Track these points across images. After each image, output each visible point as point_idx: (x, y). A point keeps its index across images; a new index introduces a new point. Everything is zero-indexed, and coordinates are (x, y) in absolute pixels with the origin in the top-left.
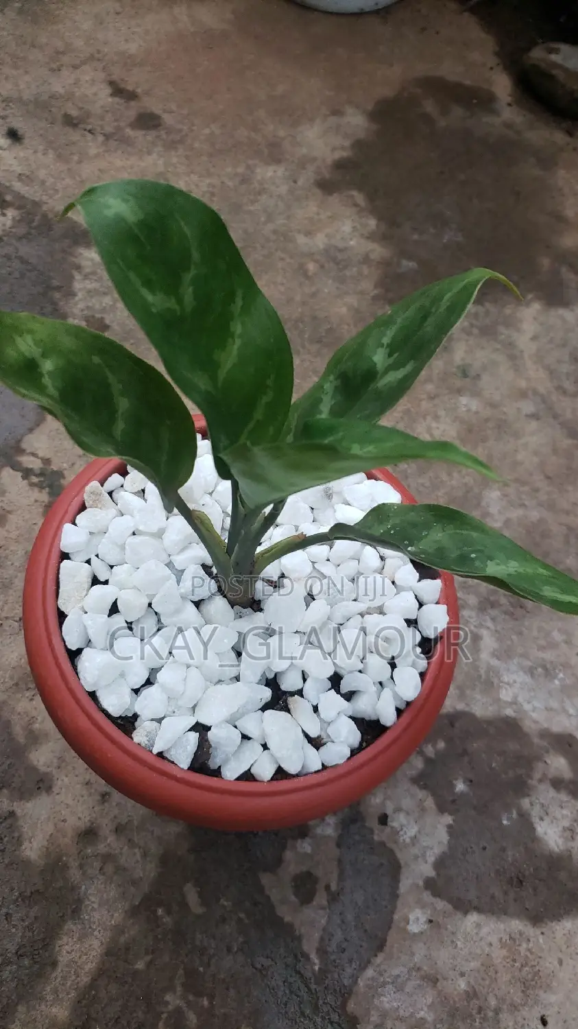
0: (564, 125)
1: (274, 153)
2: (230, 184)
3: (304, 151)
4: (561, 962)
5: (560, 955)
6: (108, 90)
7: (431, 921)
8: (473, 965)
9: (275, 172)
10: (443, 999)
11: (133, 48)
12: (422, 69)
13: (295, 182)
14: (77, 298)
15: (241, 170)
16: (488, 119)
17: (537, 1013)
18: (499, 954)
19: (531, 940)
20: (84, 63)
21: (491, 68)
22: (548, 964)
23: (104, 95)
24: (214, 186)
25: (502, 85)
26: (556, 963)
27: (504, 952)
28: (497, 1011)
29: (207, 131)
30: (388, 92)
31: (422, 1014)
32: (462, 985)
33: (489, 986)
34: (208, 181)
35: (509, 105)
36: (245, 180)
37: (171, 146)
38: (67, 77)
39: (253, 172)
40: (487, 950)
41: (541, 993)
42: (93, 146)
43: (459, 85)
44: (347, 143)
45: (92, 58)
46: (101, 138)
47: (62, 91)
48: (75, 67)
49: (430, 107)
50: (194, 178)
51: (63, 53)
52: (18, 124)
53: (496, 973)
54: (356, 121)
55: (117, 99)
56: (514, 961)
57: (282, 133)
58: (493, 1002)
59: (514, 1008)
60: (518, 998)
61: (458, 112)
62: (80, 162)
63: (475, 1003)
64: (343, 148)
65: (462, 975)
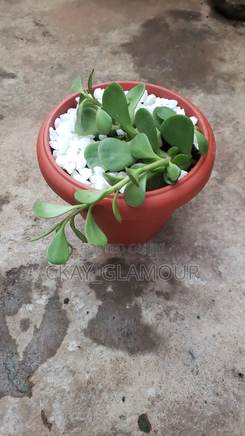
0: (232, 23)
1: (95, 42)
2: (73, 54)
3: (108, 41)
4: (140, 374)
5: (140, 371)
6: (34, 24)
7: (79, 347)
8: (95, 369)
9: (94, 49)
10: (77, 382)
11: (47, 9)
12: (169, 7)
13: (101, 52)
15: (79, 49)
16: (194, 23)
17: (121, 395)
18: (109, 366)
19: (127, 362)
20: (26, 16)
21: (202, 4)
22: (132, 374)
23: (31, 26)
24: (66, 56)
25: (206, 10)
26: (137, 374)
27: (112, 366)
28: (101, 391)
29: (69, 36)
30: (151, 17)
31: (64, 387)
32: (87, 377)
33: (100, 379)
34: (64, 54)
35: (207, 17)
36: (80, 53)
37: (53, 42)
38: (18, 21)
39: (84, 50)
40: (103, 363)
41: (126, 387)
42: (21, 44)
43: (186, 12)
44: (128, 37)
45: (29, 14)
46: (25, 41)
47: (14, 26)
48: (22, 18)
49: (169, 20)
50: (59, 53)
51: (19, 13)
53: (106, 374)
54: (135, 28)
55: (36, 27)
56: (116, 370)
57: (100, 35)
58: (100, 387)
59: (110, 391)
60: (113, 386)
61: (181, 21)
62: (14, 50)
63: (91, 386)
64: (126, 39)
65: (88, 372)
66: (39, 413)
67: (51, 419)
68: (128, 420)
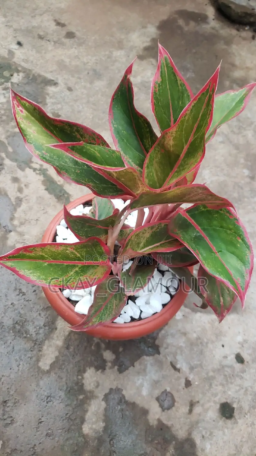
0: (236, 27)
1: (120, 45)
2: (103, 59)
3: (131, 44)
4: (229, 328)
6: (54, 23)
7: (184, 316)
8: (199, 329)
9: (121, 53)
10: (188, 340)
11: (63, 5)
12: (179, 7)
13: (128, 56)
14: (48, 106)
15: (107, 53)
16: (204, 26)
17: (221, 343)
18: (208, 326)
20: (44, 13)
21: (206, 5)
23: (53, 26)
24: (97, 60)
25: (211, 12)
27: (210, 325)
28: (207, 343)
29: (93, 38)
30: (165, 18)
31: (181, 344)
32: (195, 335)
34: (95, 58)
35: (213, 20)
36: (109, 57)
37: (80, 45)
38: (38, 19)
39: (112, 53)
40: (203, 324)
41: (222, 337)
42: (50, 46)
43: (193, 13)
44: (149, 40)
45: (46, 11)
46: (53, 43)
47: (36, 25)
48: (41, 15)
49: (181, 22)
50: (90, 57)
51: (36, 9)
52: (21, 39)
53: (207, 331)
54: (152, 30)
55: (58, 27)
57: (123, 37)
58: (205, 340)
59: (213, 342)
60: (214, 338)
61: (192, 24)
62: (45, 53)
63: (199, 341)
64: (147, 42)
65: (195, 332)
66: (169, 363)
67: (178, 366)
68: (229, 358)
